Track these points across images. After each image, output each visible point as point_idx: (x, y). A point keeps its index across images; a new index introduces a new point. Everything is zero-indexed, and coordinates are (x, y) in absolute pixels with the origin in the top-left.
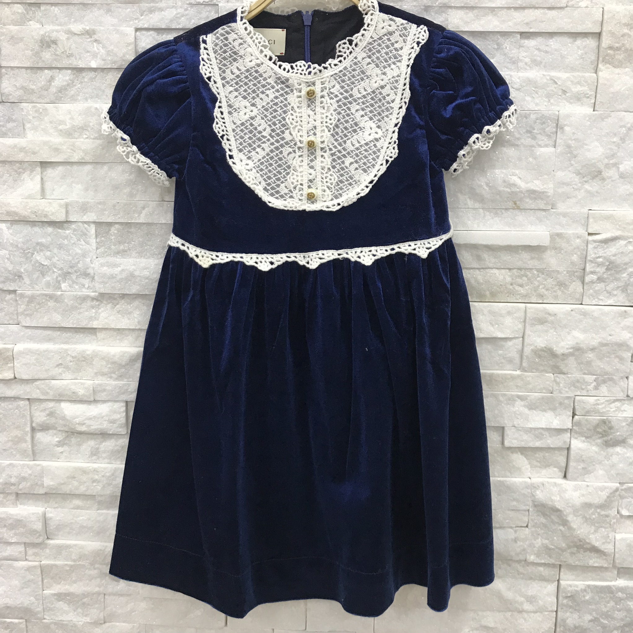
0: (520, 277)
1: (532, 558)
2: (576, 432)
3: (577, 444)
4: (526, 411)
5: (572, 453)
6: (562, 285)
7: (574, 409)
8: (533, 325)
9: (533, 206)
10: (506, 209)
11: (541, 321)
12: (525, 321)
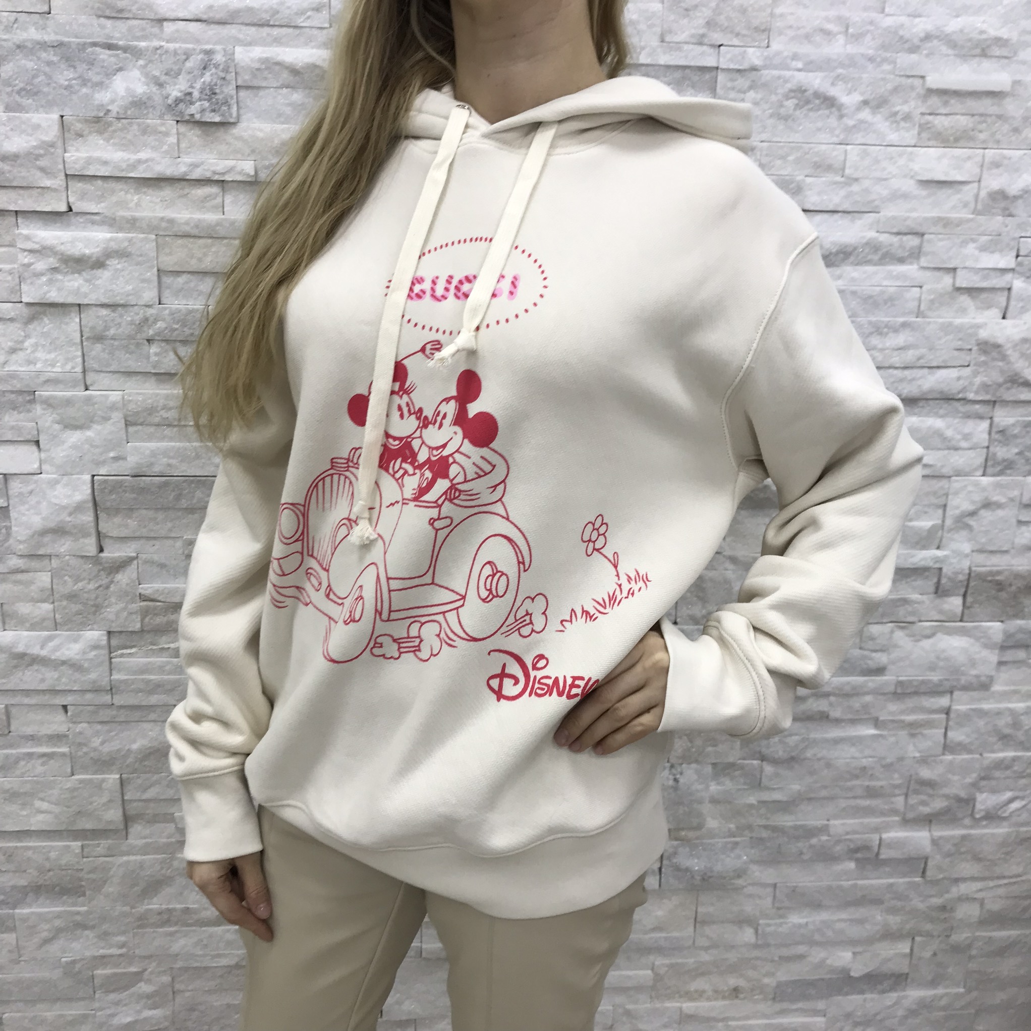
0: (980, 123)
1: (971, 396)
2: (1019, 273)
3: (1018, 284)
4: (977, 252)
5: (1014, 292)
6: (1016, 130)
7: (1018, 250)
8: (989, 169)
9: (998, 53)
10: (975, 56)
11: (996, 165)
12: (982, 166)
